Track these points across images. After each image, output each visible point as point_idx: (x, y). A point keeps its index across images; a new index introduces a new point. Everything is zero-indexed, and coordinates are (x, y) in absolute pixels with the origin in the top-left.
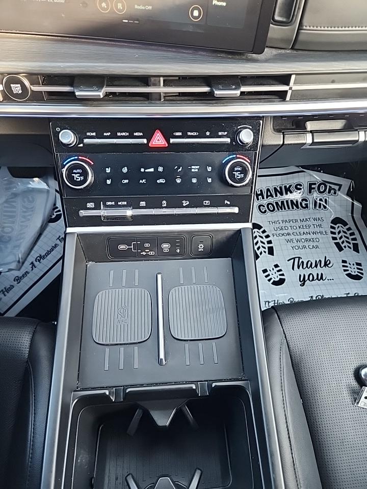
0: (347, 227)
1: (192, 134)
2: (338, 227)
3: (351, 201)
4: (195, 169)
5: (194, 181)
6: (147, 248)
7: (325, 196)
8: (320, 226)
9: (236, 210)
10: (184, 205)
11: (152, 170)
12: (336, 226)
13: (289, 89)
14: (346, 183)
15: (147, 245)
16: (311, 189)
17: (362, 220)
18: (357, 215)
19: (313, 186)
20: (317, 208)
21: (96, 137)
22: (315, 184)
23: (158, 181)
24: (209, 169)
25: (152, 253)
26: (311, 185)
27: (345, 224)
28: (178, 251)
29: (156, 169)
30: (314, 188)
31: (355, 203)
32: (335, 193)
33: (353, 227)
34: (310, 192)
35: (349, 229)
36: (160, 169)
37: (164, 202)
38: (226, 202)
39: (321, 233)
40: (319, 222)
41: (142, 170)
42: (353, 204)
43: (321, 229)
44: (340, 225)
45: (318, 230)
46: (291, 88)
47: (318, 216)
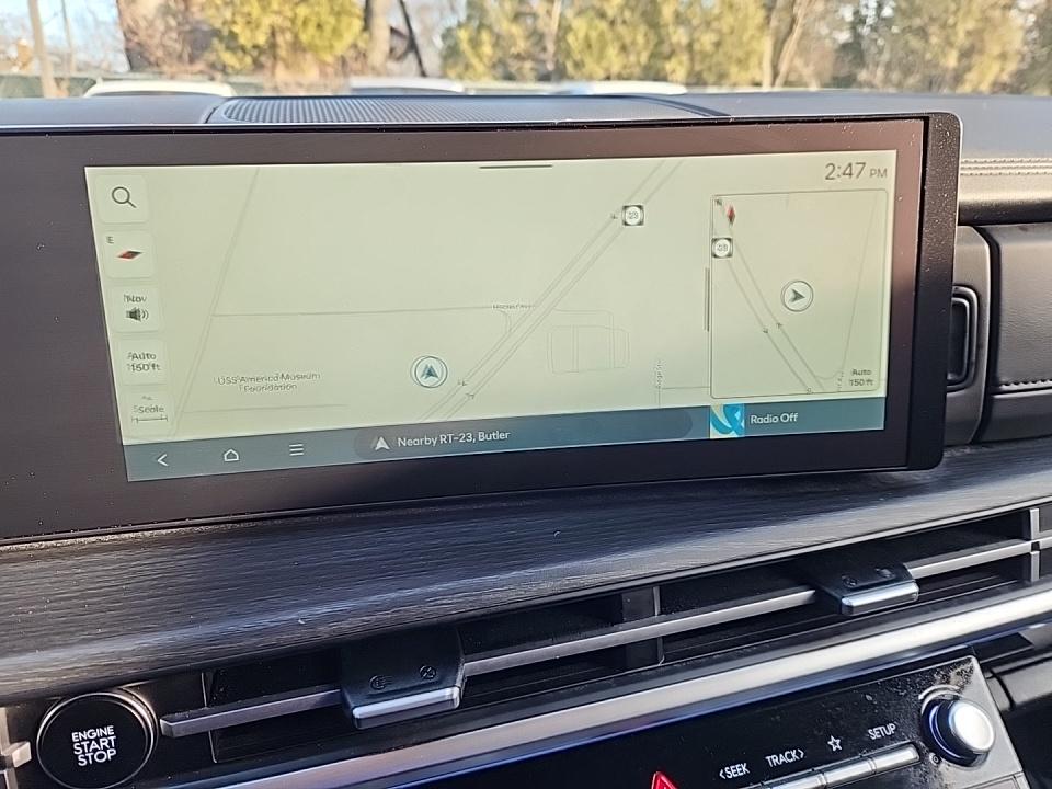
1: (783, 759)
13: (1033, 550)
46: (1035, 547)
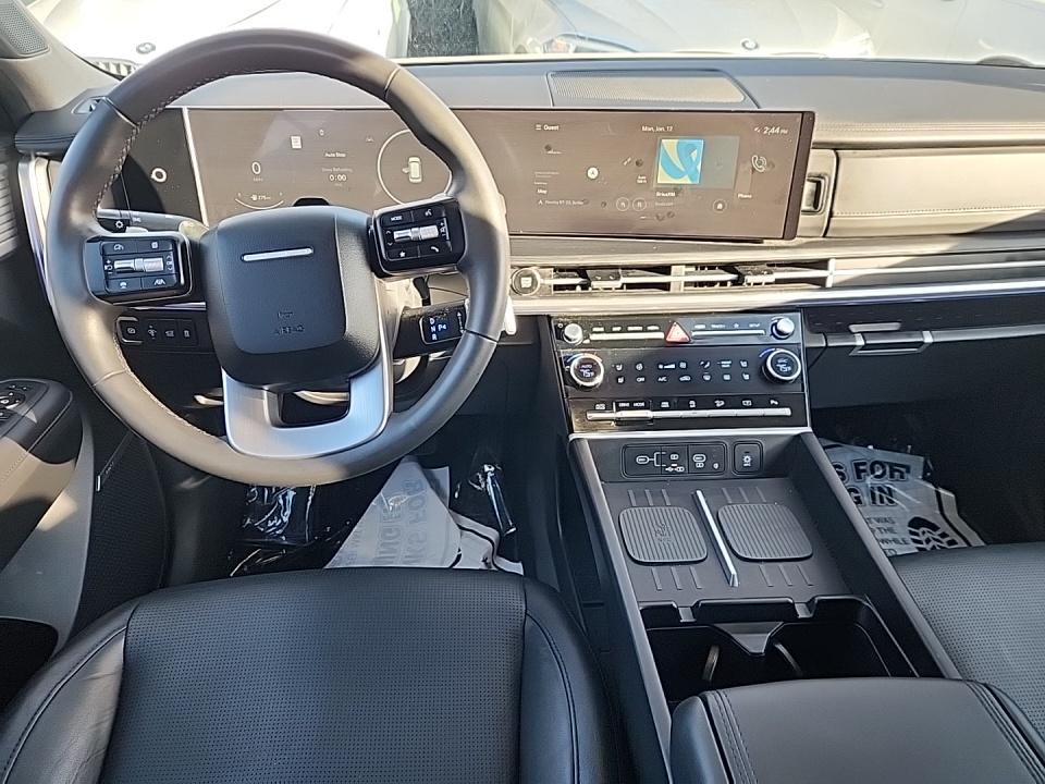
0: (939, 532)
1: (718, 327)
2: (924, 533)
3: (933, 488)
4: (726, 364)
5: (727, 377)
6: (674, 461)
7: (886, 482)
8: (890, 530)
9: (787, 411)
10: (718, 405)
11: (673, 366)
12: (920, 531)
13: (830, 274)
14: (917, 463)
15: (674, 457)
16: (859, 473)
17: (961, 520)
18: (952, 514)
19: (862, 468)
20: (878, 502)
21: (605, 332)
22: (864, 464)
23: (681, 379)
24: (744, 364)
25: (680, 469)
26: (857, 465)
27: (934, 528)
28: (716, 466)
29: (677, 366)
30: (864, 471)
31: (942, 491)
32: (902, 477)
33: (949, 531)
34: (859, 477)
35: (944, 535)
36: (683, 365)
37: (692, 402)
38: (772, 402)
39: (895, 541)
40: (888, 525)
41: (661, 367)
42: (938, 494)
43: (895, 536)
44: (925, 529)
45: (889, 536)
47: (883, 515)
